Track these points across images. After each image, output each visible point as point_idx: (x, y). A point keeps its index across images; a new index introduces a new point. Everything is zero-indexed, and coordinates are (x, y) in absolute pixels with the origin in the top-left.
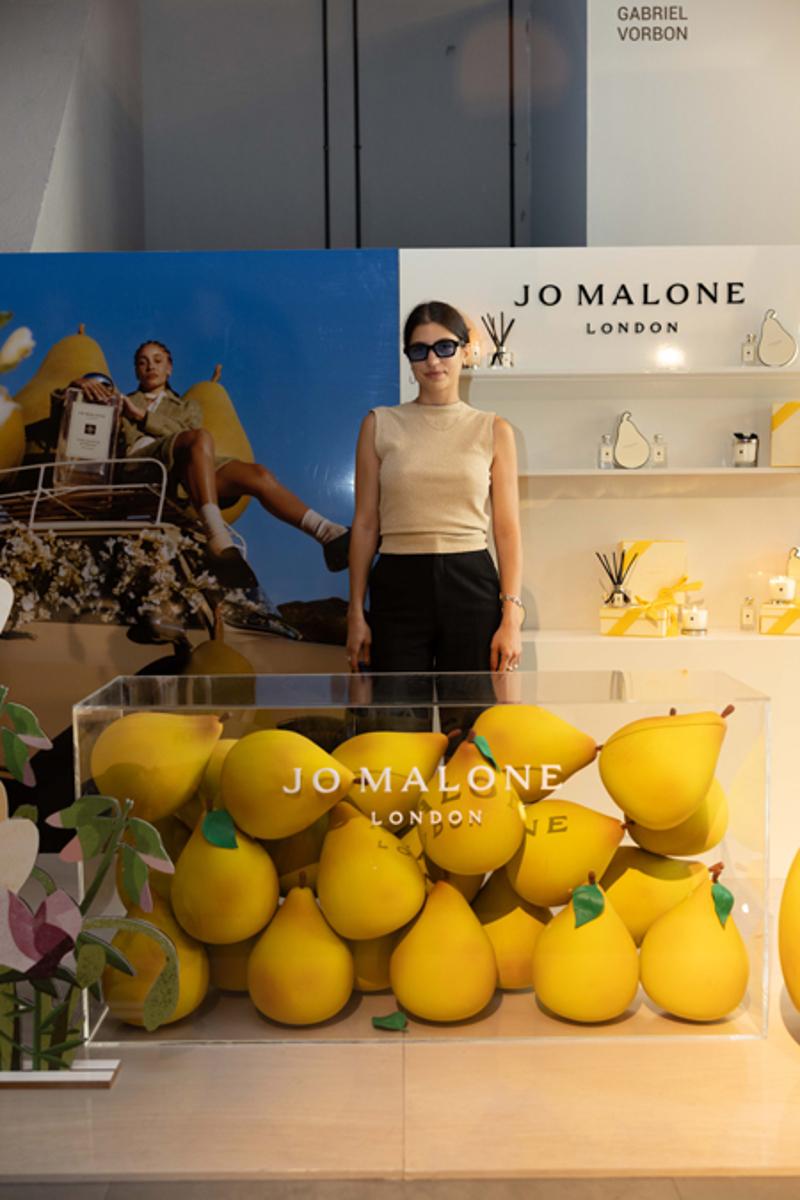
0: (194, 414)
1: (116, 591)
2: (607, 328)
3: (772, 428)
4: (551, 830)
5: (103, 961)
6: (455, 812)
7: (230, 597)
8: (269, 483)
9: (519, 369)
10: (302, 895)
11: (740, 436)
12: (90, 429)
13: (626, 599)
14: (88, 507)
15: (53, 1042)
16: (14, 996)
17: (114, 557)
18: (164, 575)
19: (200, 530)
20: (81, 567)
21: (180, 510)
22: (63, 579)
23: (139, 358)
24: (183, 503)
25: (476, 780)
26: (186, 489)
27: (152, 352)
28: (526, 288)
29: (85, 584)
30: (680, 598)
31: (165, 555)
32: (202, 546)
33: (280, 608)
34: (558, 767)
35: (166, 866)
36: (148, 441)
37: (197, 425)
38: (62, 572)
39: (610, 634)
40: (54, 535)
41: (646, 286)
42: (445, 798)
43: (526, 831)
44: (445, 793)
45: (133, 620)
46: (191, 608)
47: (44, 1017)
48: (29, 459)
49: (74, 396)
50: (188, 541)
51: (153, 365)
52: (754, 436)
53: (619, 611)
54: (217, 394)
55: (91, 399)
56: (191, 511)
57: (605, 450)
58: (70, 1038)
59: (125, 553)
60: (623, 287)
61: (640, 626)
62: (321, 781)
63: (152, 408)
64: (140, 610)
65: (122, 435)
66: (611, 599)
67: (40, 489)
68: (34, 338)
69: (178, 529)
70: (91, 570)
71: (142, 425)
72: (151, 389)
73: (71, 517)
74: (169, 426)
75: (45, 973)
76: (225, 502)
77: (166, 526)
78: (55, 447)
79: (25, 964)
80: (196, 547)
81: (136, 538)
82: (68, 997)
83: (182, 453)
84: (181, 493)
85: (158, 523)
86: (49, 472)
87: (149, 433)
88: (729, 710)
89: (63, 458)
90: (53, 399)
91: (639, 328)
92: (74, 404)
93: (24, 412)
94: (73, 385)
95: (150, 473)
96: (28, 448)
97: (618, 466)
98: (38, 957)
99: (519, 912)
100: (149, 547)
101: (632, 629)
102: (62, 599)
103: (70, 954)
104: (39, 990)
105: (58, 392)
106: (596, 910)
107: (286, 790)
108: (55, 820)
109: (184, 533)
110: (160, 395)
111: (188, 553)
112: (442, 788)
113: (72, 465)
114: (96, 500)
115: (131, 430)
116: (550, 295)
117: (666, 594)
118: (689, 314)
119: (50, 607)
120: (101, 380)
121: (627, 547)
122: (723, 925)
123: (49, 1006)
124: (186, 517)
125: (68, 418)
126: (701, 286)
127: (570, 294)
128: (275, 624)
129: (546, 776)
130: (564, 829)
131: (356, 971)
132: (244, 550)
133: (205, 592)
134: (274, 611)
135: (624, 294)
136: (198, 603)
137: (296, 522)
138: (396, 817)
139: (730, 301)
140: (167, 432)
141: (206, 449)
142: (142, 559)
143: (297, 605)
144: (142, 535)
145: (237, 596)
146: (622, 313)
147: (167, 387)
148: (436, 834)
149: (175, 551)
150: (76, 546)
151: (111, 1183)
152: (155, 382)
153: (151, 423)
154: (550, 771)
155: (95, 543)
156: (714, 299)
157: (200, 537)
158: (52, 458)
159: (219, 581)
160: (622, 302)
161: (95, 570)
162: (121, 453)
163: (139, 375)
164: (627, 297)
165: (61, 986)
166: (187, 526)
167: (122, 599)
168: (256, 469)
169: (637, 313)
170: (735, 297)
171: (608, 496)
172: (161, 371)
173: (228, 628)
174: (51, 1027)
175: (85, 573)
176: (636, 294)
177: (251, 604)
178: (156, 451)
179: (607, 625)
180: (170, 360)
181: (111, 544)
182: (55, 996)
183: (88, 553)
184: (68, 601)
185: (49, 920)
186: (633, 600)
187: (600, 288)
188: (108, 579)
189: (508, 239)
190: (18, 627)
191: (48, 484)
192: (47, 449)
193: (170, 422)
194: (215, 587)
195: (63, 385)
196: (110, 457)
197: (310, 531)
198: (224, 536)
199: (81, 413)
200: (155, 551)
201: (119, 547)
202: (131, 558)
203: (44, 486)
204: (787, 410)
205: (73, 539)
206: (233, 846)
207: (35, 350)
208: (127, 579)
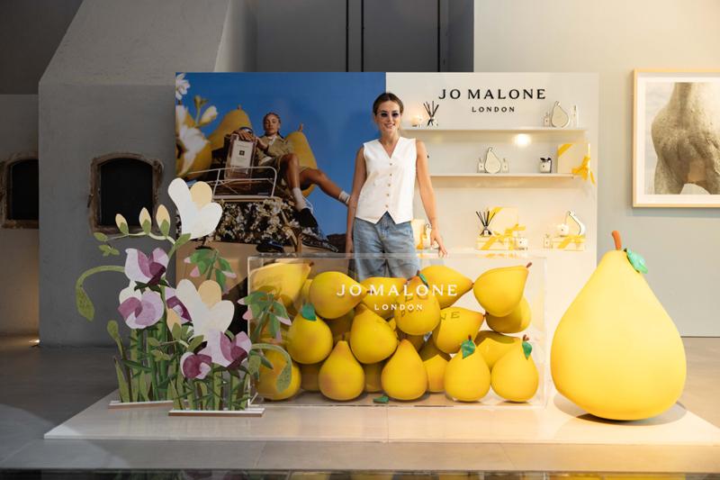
0: (290, 147)
1: (252, 228)
2: (482, 109)
3: (558, 155)
4: (452, 317)
5: (260, 363)
6: (410, 306)
7: (305, 231)
8: (323, 178)
9: (441, 128)
10: (343, 344)
11: (543, 159)
12: (242, 153)
13: (490, 233)
14: (240, 189)
15: (237, 398)
16: (221, 377)
17: (251, 213)
18: (275, 221)
19: (291, 200)
20: (236, 217)
21: (282, 190)
22: (228, 222)
23: (265, 120)
24: (284, 188)
25: (420, 292)
26: (286, 181)
27: (271, 118)
28: (444, 91)
29: (237, 224)
30: (515, 234)
31: (275, 211)
32: (292, 207)
33: (328, 237)
34: (455, 286)
35: (288, 322)
36: (268, 159)
37: (291, 152)
38: (227, 219)
39: (482, 249)
40: (223, 201)
41: (499, 91)
42: (407, 300)
43: (441, 318)
44: (406, 297)
45: (259, 242)
46: (286, 236)
47: (234, 386)
48: (213, 166)
49: (235, 138)
50: (286, 205)
51: (272, 124)
52: (549, 159)
53: (486, 238)
54: (301, 137)
55: (243, 139)
56: (287, 190)
57: (480, 164)
58: (245, 396)
59: (256, 211)
60: (489, 91)
61: (496, 245)
62: (353, 291)
63: (271, 143)
64: (263, 237)
65: (257, 156)
66: (483, 233)
67: (218, 180)
68: (218, 111)
69: (281, 200)
70: (240, 218)
71: (266, 151)
72: (270, 135)
73: (232, 193)
74: (278, 152)
75: (235, 368)
76: (303, 187)
77: (275, 198)
78: (226, 160)
79: (226, 363)
80: (289, 208)
81: (261, 203)
82: (244, 378)
83: (284, 165)
84: (283, 182)
85: (272, 197)
86: (222, 172)
87: (268, 155)
88: (530, 265)
89: (229, 166)
90: (225, 139)
91: (496, 109)
92: (235, 141)
93: (212, 145)
94: (235, 132)
95: (269, 173)
96: (213, 161)
97: (486, 172)
98: (232, 360)
99: (438, 356)
100: (267, 207)
101: (492, 247)
102: (226, 231)
103: (246, 359)
104: (232, 375)
105: (228, 135)
106: (472, 351)
107: (338, 294)
108: (241, 302)
109: (284, 201)
110: (275, 137)
111: (286, 211)
112: (405, 294)
113: (233, 169)
114: (244, 185)
115: (261, 153)
116: (455, 94)
117: (508, 232)
118: (520, 103)
119: (220, 235)
120: (248, 130)
121: (491, 210)
122: (527, 358)
123: (236, 382)
124: (285, 195)
125: (232, 148)
126: (525, 91)
127: (464, 94)
128: (325, 245)
129: (450, 290)
130: (458, 317)
131: (366, 381)
132: (312, 209)
133: (293, 229)
134: (325, 238)
135: (490, 94)
136: (289, 233)
137: (336, 197)
138: (385, 307)
139: (538, 97)
140: (278, 155)
141: (295, 162)
142: (264, 213)
143: (336, 235)
144: (264, 202)
145: (308, 231)
146: (489, 102)
147: (278, 134)
148: (402, 316)
149: (280, 209)
150: (234, 207)
151: (267, 442)
152: (273, 131)
153: (270, 150)
154: (452, 288)
155: (243, 205)
156: (531, 97)
157: (290, 203)
158: (224, 166)
159: (300, 224)
160: (489, 98)
161: (242, 218)
162: (256, 164)
163: (265, 128)
164: (491, 95)
165: (242, 373)
166: (285, 198)
167: (255, 231)
168: (319, 172)
169: (495, 102)
170: (541, 96)
171: (483, 186)
172: (275, 126)
173: (303, 246)
174: (237, 391)
175: (238, 219)
176: (495, 94)
177: (314, 234)
178: (272, 163)
179: (481, 245)
180: (280, 122)
181: (250, 206)
182: (239, 377)
183: (239, 210)
184: (230, 232)
185: (238, 344)
186: (493, 234)
187: (478, 91)
188: (248, 222)
189: (436, 68)
190: (205, 245)
191: (221, 178)
192: (222, 162)
193: (279, 150)
194: (298, 227)
195: (229, 133)
196: (251, 165)
197: (343, 202)
198: (303, 203)
199: (238, 145)
200: (271, 210)
201: (254, 208)
202: (259, 213)
203: (220, 179)
204: (565, 148)
205: (233, 203)
206: (315, 320)
207: (218, 116)
208: (257, 223)
